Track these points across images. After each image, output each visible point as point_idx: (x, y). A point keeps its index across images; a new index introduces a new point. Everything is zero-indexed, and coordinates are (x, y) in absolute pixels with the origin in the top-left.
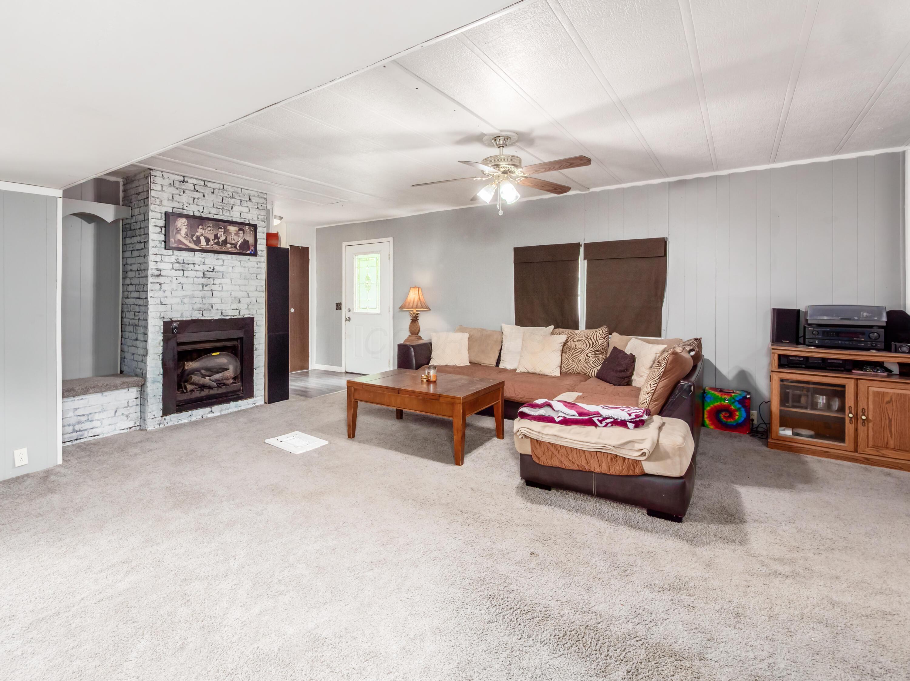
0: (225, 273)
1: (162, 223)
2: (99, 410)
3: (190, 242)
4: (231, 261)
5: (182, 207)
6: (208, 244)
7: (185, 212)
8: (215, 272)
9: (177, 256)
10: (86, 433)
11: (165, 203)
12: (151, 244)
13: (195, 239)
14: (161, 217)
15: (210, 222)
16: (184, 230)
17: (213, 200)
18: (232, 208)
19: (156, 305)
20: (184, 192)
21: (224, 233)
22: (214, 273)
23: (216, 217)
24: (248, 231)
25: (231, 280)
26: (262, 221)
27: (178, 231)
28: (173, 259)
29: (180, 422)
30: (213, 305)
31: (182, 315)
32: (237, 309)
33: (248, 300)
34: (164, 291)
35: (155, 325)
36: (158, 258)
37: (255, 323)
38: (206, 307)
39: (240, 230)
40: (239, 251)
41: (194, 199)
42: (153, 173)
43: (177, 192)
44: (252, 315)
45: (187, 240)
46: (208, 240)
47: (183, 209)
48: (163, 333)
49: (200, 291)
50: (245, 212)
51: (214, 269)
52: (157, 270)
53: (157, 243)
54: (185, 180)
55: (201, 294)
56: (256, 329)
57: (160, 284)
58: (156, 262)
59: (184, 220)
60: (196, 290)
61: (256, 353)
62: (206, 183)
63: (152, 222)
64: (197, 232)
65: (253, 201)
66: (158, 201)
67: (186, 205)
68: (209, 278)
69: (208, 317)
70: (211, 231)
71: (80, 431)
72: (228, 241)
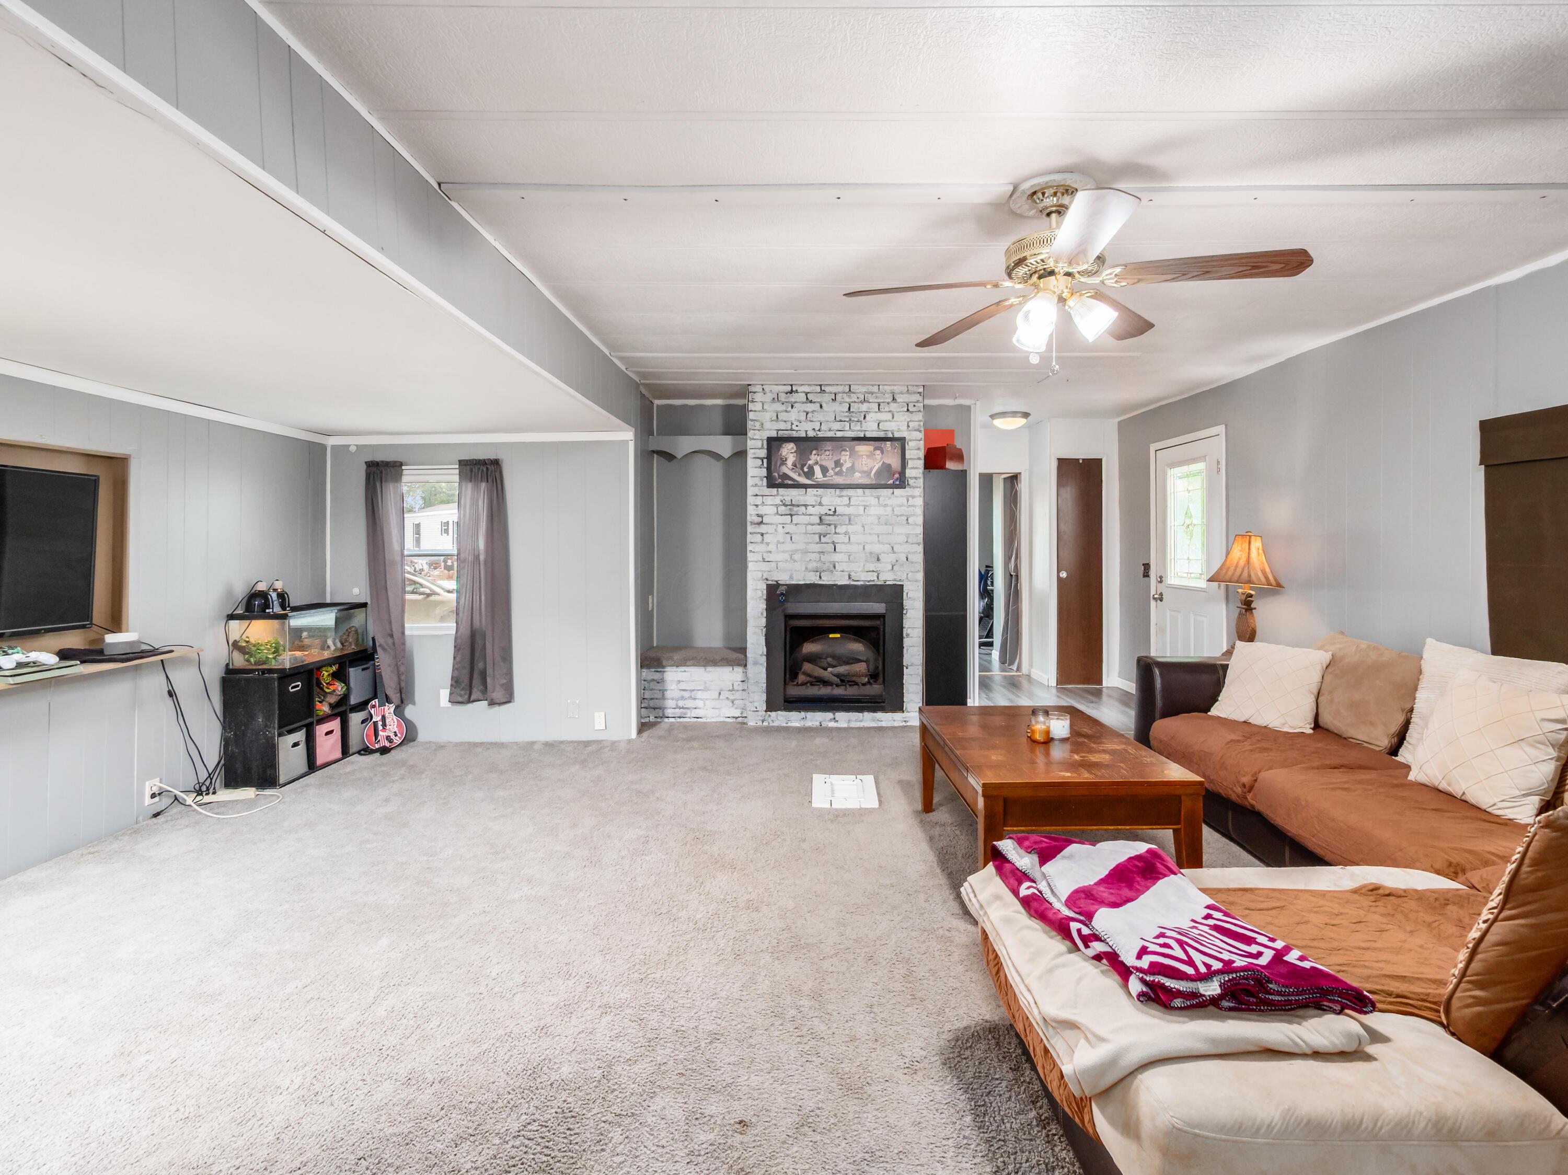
0: (852, 517)
1: (763, 453)
2: (702, 688)
3: (799, 475)
4: (863, 498)
5: (789, 428)
6: (824, 476)
7: (794, 434)
8: (838, 515)
9: (782, 496)
10: (688, 711)
11: (768, 425)
12: (750, 482)
13: (806, 469)
14: (763, 445)
15: (828, 443)
16: (791, 459)
17: (834, 411)
18: (865, 418)
19: (756, 562)
20: (792, 407)
21: (850, 457)
22: (835, 517)
23: (839, 434)
25: (863, 527)
26: (916, 430)
27: (784, 462)
28: (777, 501)
29: (789, 724)
30: (837, 564)
31: (791, 578)
32: (873, 571)
33: (892, 558)
34: (768, 544)
35: (757, 589)
36: (759, 500)
37: (905, 594)
38: (825, 567)
39: (875, 449)
40: (874, 482)
41: (807, 413)
42: (751, 389)
43: (783, 408)
44: (900, 580)
45: (795, 472)
46: (824, 470)
47: (792, 430)
48: (766, 600)
49: (817, 543)
50: (886, 421)
51: (835, 511)
52: (758, 515)
53: (757, 480)
54: (794, 389)
55: (818, 548)
56: (907, 603)
57: (762, 535)
58: (757, 506)
59: (791, 446)
60: (810, 543)
61: (907, 642)
62: (823, 388)
63: (751, 454)
64: (810, 460)
65: (898, 400)
66: (758, 425)
67: (796, 423)
68: (830, 525)
69: (828, 581)
70: (831, 456)
71: (683, 708)
72: (856, 468)
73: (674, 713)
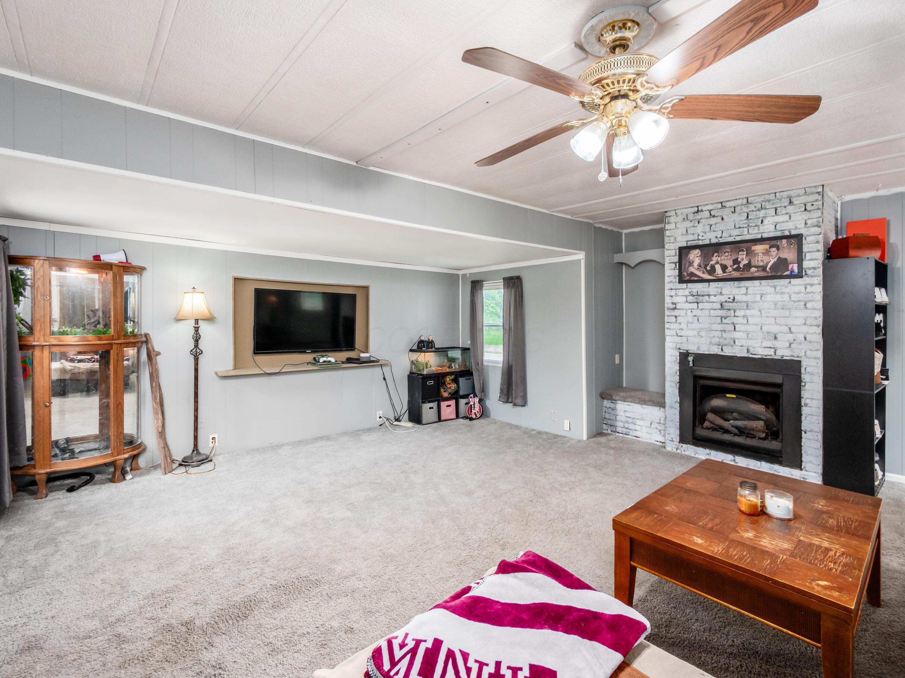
0: (750, 303)
1: (676, 259)
2: (639, 418)
3: (703, 273)
4: (760, 288)
5: (696, 238)
6: (724, 271)
7: (701, 243)
8: (736, 302)
9: (690, 289)
10: (631, 431)
11: (679, 239)
12: (667, 280)
13: (708, 268)
14: (676, 253)
15: (727, 246)
16: (697, 261)
17: (734, 221)
18: (762, 222)
19: (672, 336)
20: (699, 222)
21: (746, 256)
22: (734, 304)
23: (738, 239)
24: (786, 245)
25: (760, 311)
26: (814, 226)
27: (691, 264)
28: (687, 292)
30: (736, 340)
31: (698, 348)
32: (771, 348)
33: (790, 337)
34: (680, 324)
35: (672, 355)
36: (673, 293)
37: (803, 368)
38: (726, 342)
39: (772, 247)
40: (770, 274)
41: (711, 226)
42: (668, 214)
43: (692, 224)
44: (798, 357)
45: (700, 271)
46: (724, 268)
47: (698, 240)
48: (679, 363)
49: (719, 324)
50: (783, 222)
51: (734, 299)
52: (673, 303)
53: (672, 279)
54: (700, 209)
55: (720, 327)
56: (805, 377)
57: (676, 317)
58: (672, 296)
59: (697, 252)
60: (714, 323)
61: (804, 410)
62: (724, 204)
63: (667, 261)
64: (712, 260)
65: (795, 203)
66: (672, 239)
67: (701, 234)
68: (729, 310)
69: (729, 353)
70: (729, 257)
72: (753, 263)
73: (622, 431)
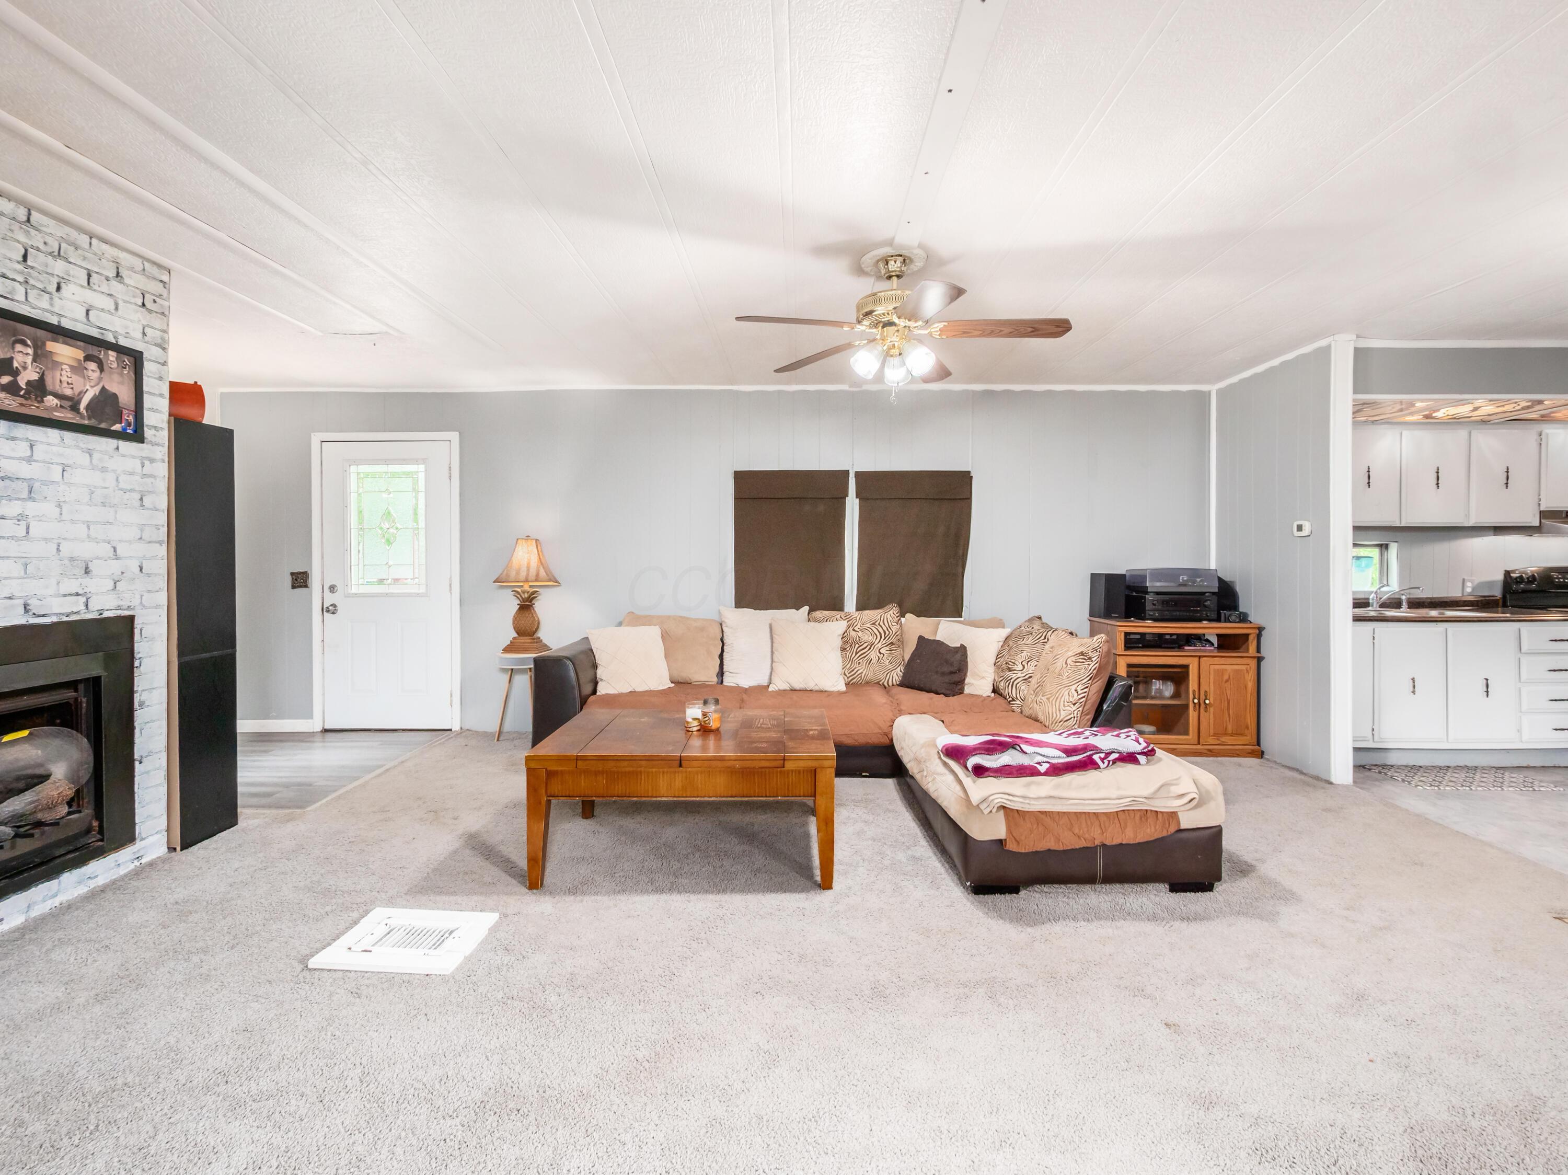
4: (59, 450)
21: (34, 360)
24: (115, 365)
26: (156, 345)
32: (78, 594)
33: (115, 567)
37: (137, 631)
39: (88, 358)
40: (86, 422)
44: (129, 608)
56: (140, 649)
61: (140, 717)
65: (127, 281)
72: (49, 387)
